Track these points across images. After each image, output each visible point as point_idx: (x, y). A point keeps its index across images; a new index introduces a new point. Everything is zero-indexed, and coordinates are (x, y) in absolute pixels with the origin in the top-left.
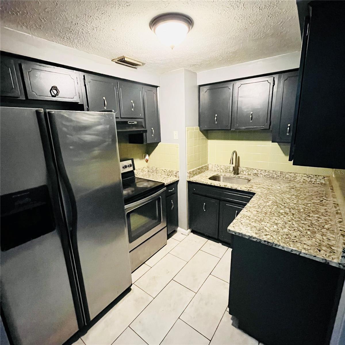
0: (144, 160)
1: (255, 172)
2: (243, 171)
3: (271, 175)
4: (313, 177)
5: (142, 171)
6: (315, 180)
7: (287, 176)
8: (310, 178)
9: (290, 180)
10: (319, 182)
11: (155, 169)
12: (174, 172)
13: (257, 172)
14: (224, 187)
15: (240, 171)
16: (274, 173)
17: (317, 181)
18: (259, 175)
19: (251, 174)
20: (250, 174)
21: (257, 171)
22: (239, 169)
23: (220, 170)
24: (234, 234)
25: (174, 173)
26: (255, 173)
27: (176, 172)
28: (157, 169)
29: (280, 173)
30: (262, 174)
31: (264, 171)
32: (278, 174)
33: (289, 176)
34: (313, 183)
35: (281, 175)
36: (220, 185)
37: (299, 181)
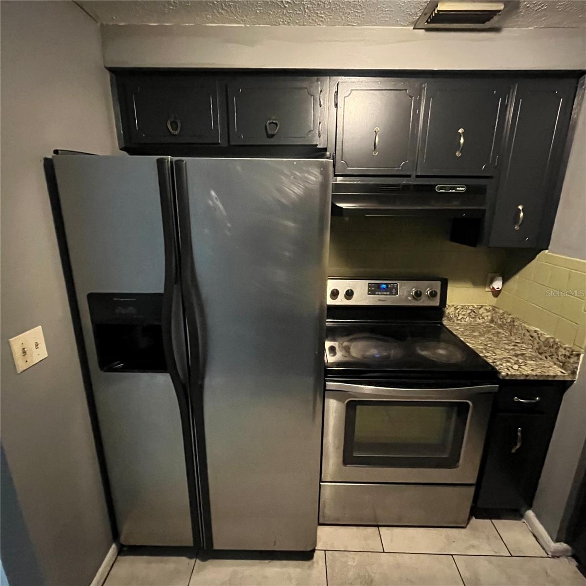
0: (487, 289)
5: (473, 315)
11: (509, 321)
12: (562, 352)
25: (560, 354)
27: (568, 354)
28: (514, 321)
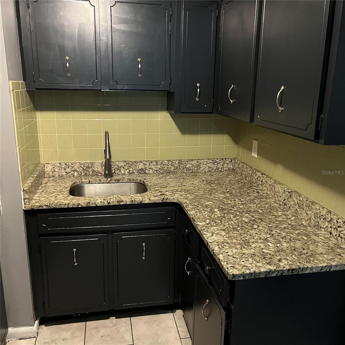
1: (141, 166)
2: (119, 169)
3: (165, 168)
4: (219, 161)
6: (222, 166)
7: (188, 166)
8: (216, 163)
9: (192, 172)
10: (227, 167)
13: (143, 167)
14: (117, 204)
15: (113, 169)
16: (170, 163)
17: (224, 166)
18: (147, 171)
19: (135, 171)
20: (133, 172)
21: (145, 164)
22: (112, 166)
23: (73, 172)
24: (242, 278)
26: (140, 168)
29: (179, 163)
30: (152, 169)
31: (155, 163)
32: (175, 165)
33: (191, 166)
34: (220, 170)
35: (179, 166)
36: (109, 203)
37: (203, 171)
